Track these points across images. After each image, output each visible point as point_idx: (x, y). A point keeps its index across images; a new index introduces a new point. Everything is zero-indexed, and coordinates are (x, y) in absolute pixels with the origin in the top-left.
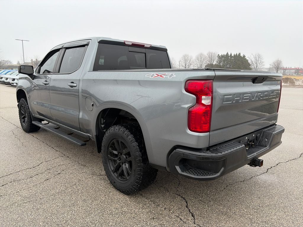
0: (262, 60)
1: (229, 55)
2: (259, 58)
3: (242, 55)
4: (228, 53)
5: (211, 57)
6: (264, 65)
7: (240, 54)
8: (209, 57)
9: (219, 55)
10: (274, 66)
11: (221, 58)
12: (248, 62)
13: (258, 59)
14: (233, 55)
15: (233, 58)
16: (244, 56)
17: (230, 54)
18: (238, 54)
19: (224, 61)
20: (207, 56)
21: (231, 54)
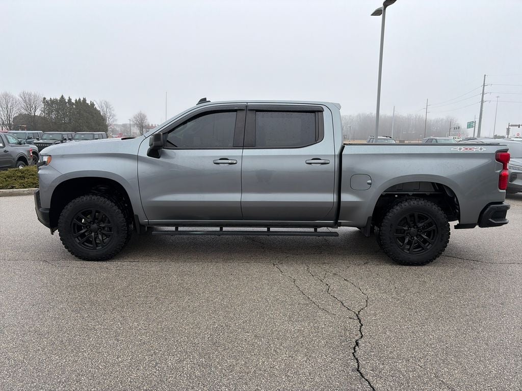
0: (112, 112)
1: (67, 101)
2: (107, 107)
3: (88, 102)
4: (63, 96)
5: (29, 101)
6: (116, 120)
7: (85, 100)
8: (25, 102)
9: (45, 98)
10: (135, 122)
11: (50, 104)
12: (100, 113)
13: (105, 109)
14: (73, 101)
15: (74, 107)
16: (93, 105)
17: (68, 98)
18: (82, 99)
19: (57, 111)
20: (20, 99)
21: (70, 100)
